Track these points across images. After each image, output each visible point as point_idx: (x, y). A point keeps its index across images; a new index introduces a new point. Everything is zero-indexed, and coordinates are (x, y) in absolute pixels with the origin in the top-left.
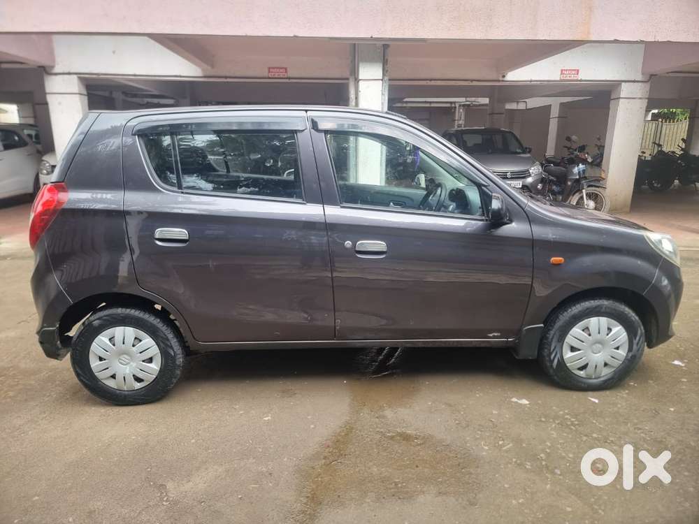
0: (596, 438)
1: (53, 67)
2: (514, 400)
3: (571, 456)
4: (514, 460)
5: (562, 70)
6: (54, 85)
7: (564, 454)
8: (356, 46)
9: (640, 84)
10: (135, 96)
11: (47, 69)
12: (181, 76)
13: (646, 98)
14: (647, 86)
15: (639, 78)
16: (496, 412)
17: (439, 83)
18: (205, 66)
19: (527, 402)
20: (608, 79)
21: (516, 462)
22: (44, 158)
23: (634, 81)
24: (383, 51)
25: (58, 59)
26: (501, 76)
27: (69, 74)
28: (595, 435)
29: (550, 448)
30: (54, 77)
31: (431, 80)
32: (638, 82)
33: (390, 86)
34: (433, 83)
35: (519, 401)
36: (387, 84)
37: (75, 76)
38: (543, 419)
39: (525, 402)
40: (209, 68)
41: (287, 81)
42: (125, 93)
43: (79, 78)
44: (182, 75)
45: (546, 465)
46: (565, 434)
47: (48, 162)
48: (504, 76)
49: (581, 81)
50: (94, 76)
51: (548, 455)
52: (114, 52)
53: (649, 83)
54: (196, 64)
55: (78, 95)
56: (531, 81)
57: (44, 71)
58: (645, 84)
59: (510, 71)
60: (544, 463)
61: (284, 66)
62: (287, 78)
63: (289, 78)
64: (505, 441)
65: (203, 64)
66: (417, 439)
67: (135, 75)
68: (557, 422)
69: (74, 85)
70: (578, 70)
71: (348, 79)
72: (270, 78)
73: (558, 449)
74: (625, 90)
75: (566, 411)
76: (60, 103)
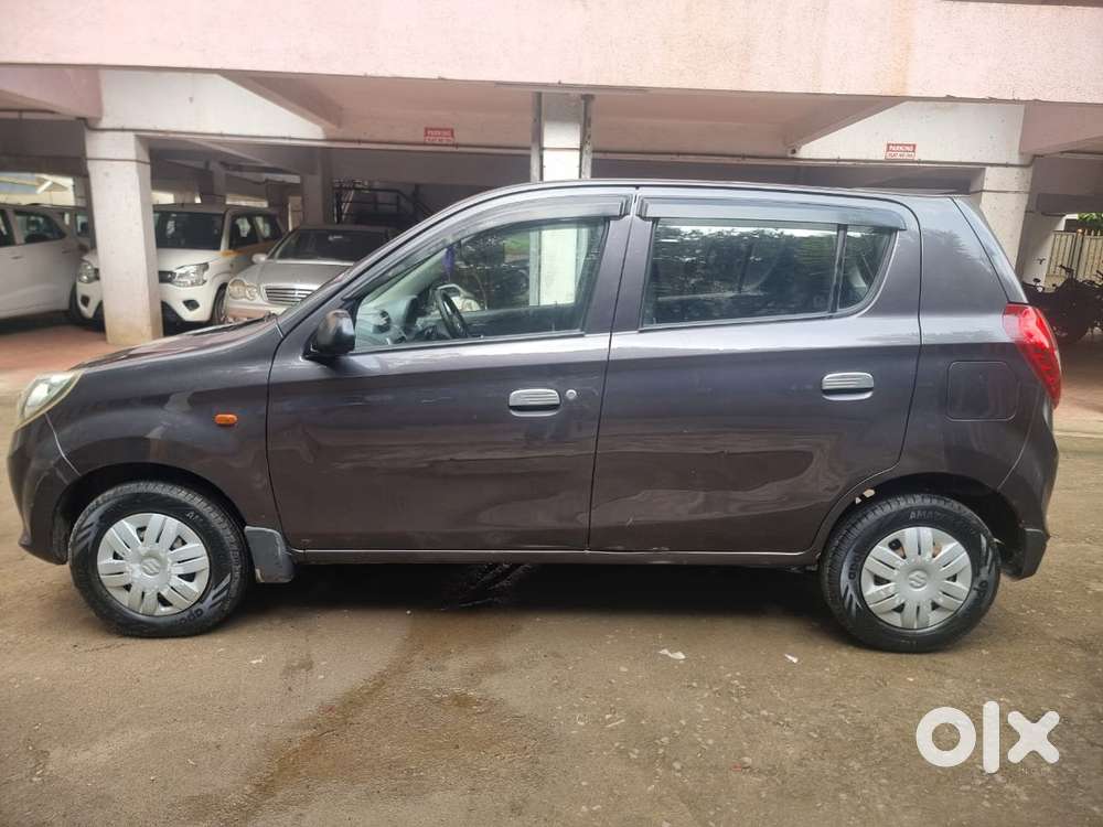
0: (764, 716)
1: (99, 119)
2: (665, 652)
3: (711, 742)
4: (617, 744)
5: (889, 145)
6: (99, 146)
7: (700, 739)
8: (543, 96)
9: (1016, 170)
10: (240, 168)
11: (91, 124)
12: (291, 139)
13: (1026, 193)
14: (1029, 172)
15: (1015, 159)
16: (626, 670)
17: (691, 159)
18: (327, 124)
19: (683, 657)
20: (963, 161)
21: (617, 748)
22: (86, 258)
23: (1006, 165)
24: (583, 106)
25: (107, 107)
26: (790, 150)
27: (123, 130)
28: (765, 712)
29: (682, 728)
30: (99, 135)
31: (679, 154)
32: (1012, 166)
33: (594, 160)
34: (681, 159)
35: (670, 655)
36: (591, 156)
37: (131, 135)
38: (695, 684)
39: (680, 656)
40: (334, 127)
41: (454, 149)
42: (224, 164)
43: (137, 136)
44: (293, 136)
45: (664, 753)
46: (718, 709)
47: (90, 264)
48: (794, 152)
49: (919, 162)
50: (160, 135)
51: (675, 739)
52: (191, 100)
53: (1031, 169)
54: (312, 120)
55: (134, 163)
56: (839, 160)
57: (85, 125)
58: (1025, 170)
59: (803, 144)
60: (661, 751)
61: (451, 126)
62: (453, 145)
63: (457, 146)
64: (617, 715)
65: (322, 120)
66: (478, 704)
67: (221, 135)
68: (715, 689)
69: (128, 147)
70: (914, 146)
71: (529, 148)
72: (425, 144)
73: (696, 731)
74: (992, 178)
75: (738, 674)
76: (107, 174)
